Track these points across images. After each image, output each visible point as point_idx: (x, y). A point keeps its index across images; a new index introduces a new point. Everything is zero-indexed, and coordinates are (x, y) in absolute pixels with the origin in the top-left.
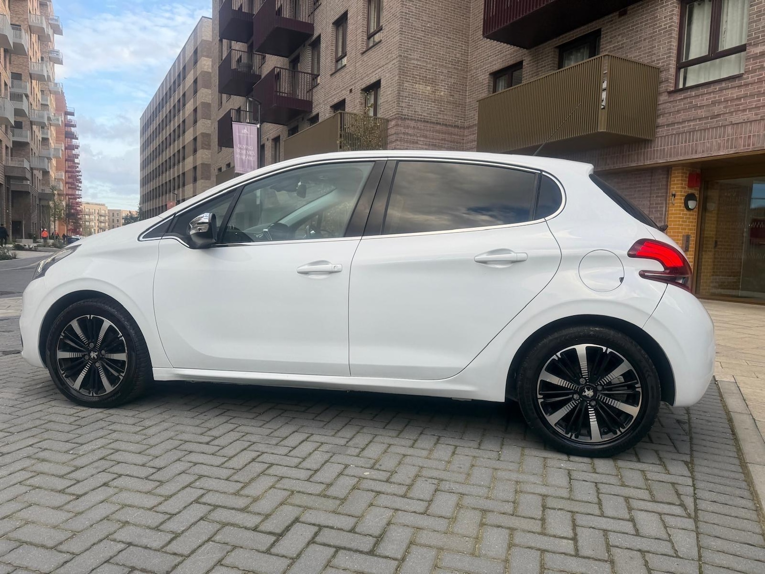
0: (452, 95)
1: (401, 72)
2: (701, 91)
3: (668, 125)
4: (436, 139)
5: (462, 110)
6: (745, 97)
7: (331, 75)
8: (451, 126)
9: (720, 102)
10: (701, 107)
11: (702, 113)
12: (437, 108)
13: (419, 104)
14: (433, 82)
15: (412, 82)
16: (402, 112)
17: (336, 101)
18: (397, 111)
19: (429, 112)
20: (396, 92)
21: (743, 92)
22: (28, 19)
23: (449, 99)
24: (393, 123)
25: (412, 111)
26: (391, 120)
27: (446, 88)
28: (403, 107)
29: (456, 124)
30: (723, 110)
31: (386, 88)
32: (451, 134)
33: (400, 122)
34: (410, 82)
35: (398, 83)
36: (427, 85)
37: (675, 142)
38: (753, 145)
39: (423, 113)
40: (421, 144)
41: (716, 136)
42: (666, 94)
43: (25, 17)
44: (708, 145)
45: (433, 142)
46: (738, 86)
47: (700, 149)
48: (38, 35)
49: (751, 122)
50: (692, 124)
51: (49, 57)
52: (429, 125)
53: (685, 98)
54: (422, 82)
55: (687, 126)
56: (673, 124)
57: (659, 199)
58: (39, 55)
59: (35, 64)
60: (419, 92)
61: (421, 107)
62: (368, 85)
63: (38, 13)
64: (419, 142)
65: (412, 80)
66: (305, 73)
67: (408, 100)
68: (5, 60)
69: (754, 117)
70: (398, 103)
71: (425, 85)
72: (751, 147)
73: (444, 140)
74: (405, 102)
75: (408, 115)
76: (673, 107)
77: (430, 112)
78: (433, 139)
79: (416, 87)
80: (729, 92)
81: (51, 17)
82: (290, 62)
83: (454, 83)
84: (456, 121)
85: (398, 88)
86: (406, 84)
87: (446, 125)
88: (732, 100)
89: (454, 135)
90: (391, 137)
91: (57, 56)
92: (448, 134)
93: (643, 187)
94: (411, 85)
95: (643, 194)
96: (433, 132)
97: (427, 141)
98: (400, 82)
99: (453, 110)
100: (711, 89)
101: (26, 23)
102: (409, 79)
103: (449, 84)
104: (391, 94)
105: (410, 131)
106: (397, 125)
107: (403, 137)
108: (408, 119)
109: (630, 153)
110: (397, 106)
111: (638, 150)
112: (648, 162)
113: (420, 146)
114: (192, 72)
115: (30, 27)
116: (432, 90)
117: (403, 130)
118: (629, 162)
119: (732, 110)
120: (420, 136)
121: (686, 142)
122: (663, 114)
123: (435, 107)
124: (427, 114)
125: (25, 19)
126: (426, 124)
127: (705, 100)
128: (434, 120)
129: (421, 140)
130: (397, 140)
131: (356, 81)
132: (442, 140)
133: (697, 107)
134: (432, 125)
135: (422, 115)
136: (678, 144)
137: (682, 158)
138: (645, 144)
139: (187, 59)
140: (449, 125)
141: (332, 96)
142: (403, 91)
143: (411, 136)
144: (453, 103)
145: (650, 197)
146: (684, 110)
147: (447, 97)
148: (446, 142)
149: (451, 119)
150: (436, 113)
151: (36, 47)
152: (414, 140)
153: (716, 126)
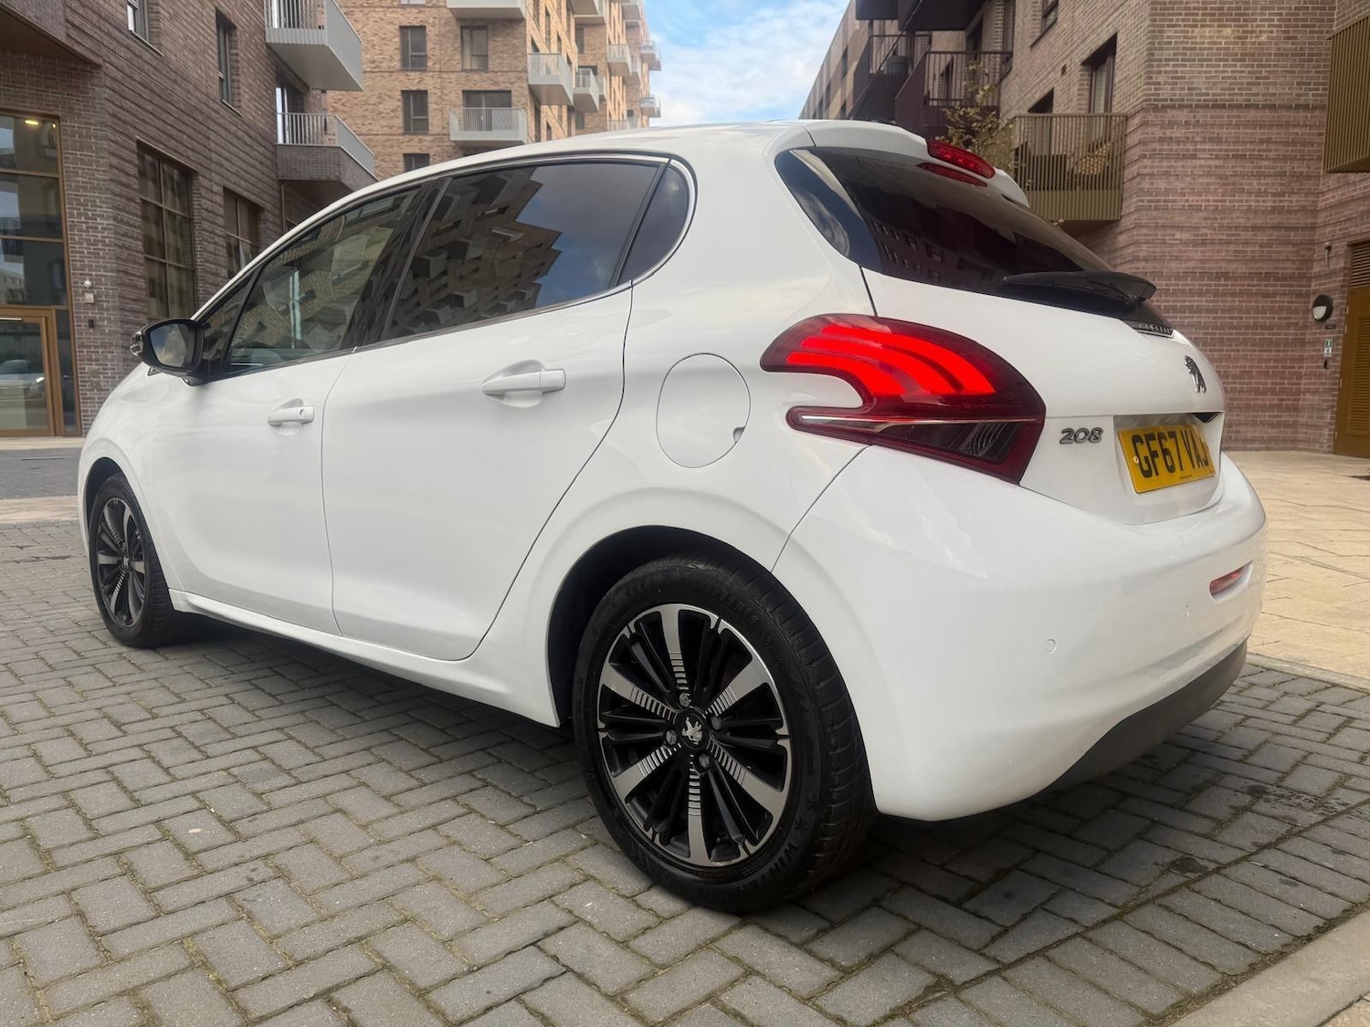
0: (1289, 38)
1: (1156, 9)
4: (1245, 143)
5: (1319, 66)
7: (1032, 46)
8: (1289, 108)
12: (1249, 72)
13: (1200, 72)
14: (1239, 16)
15: (1185, 26)
16: (1159, 95)
17: (1038, 96)
18: (1145, 95)
19: (1227, 86)
20: (1145, 54)
22: (606, 53)
23: (1282, 46)
24: (1136, 121)
25: (1183, 89)
26: (1133, 116)
27: (1276, 23)
28: (1159, 83)
29: (1301, 102)
31: (1127, 50)
32: (1287, 125)
33: (1151, 117)
34: (1180, 26)
35: (1149, 32)
36: (1225, 26)
39: (1211, 89)
40: (1204, 159)
43: (603, 51)
45: (1238, 150)
48: (623, 78)
51: (641, 109)
52: (1225, 113)
54: (1210, 21)
58: (624, 108)
59: (616, 123)
60: (1204, 43)
61: (1206, 78)
62: (1094, 50)
63: (623, 41)
64: (1200, 155)
65: (1183, 20)
66: (990, 53)
67: (1174, 66)
68: (569, 124)
70: (1147, 78)
71: (1219, 26)
73: (1269, 141)
74: (1166, 72)
75: (1171, 100)
77: (1231, 84)
78: (1236, 143)
79: (1195, 34)
81: (644, 44)
82: (968, 38)
83: (1296, 9)
84: (1301, 95)
85: (1150, 43)
86: (1170, 32)
87: (1273, 107)
89: (1294, 126)
90: (1131, 152)
91: (651, 106)
92: (1279, 126)
94: (1182, 32)
96: (1237, 126)
97: (1221, 150)
98: (1154, 31)
99: (1294, 72)
101: (603, 60)
102: (1177, 20)
103: (1284, 12)
104: (1135, 59)
105: (1177, 133)
106: (1145, 124)
107: (1158, 148)
108: (1173, 107)
110: (1147, 84)
113: (1202, 162)
114: (839, 93)
115: (609, 65)
116: (1235, 34)
117: (1158, 132)
120: (1203, 142)
123: (1242, 72)
124: (1222, 89)
125: (603, 54)
126: (1218, 112)
128: (1240, 100)
129: (1204, 150)
130: (1143, 156)
131: (1074, 46)
132: (1261, 142)
134: (1235, 113)
135: (1208, 95)
139: (832, 71)
140: (1280, 107)
141: (1033, 88)
142: (1161, 49)
143: (1179, 142)
144: (1292, 55)
147: (1276, 44)
148: (1273, 147)
149: (1287, 91)
150: (1248, 84)
151: (619, 96)
152: (1188, 150)
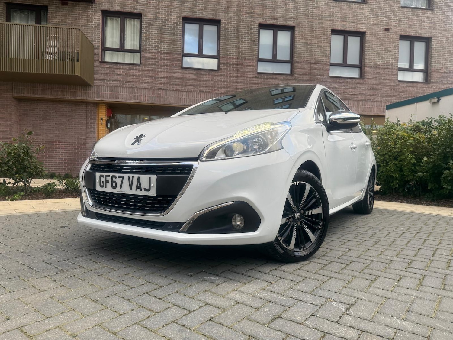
2: (119, 66)
3: (101, 80)
6: (142, 76)
9: (130, 75)
10: (120, 75)
11: (120, 78)
21: (141, 73)
30: (131, 80)
37: (105, 90)
38: (148, 100)
41: (129, 91)
42: (98, 62)
44: (125, 96)
46: (139, 70)
47: (120, 97)
49: (146, 89)
50: (115, 82)
53: (110, 68)
55: (112, 83)
56: (104, 80)
57: (92, 120)
69: (147, 87)
72: (147, 101)
76: (103, 71)
80: (134, 71)
88: (136, 76)
93: (81, 112)
95: (81, 117)
100: (125, 67)
109: (76, 91)
111: (82, 90)
112: (89, 99)
118: (75, 96)
119: (137, 81)
121: (112, 92)
122: (97, 73)
127: (121, 72)
133: (117, 74)
136: (108, 92)
137: (110, 100)
138: (86, 87)
145: (86, 119)
146: (110, 74)
153: (129, 86)
